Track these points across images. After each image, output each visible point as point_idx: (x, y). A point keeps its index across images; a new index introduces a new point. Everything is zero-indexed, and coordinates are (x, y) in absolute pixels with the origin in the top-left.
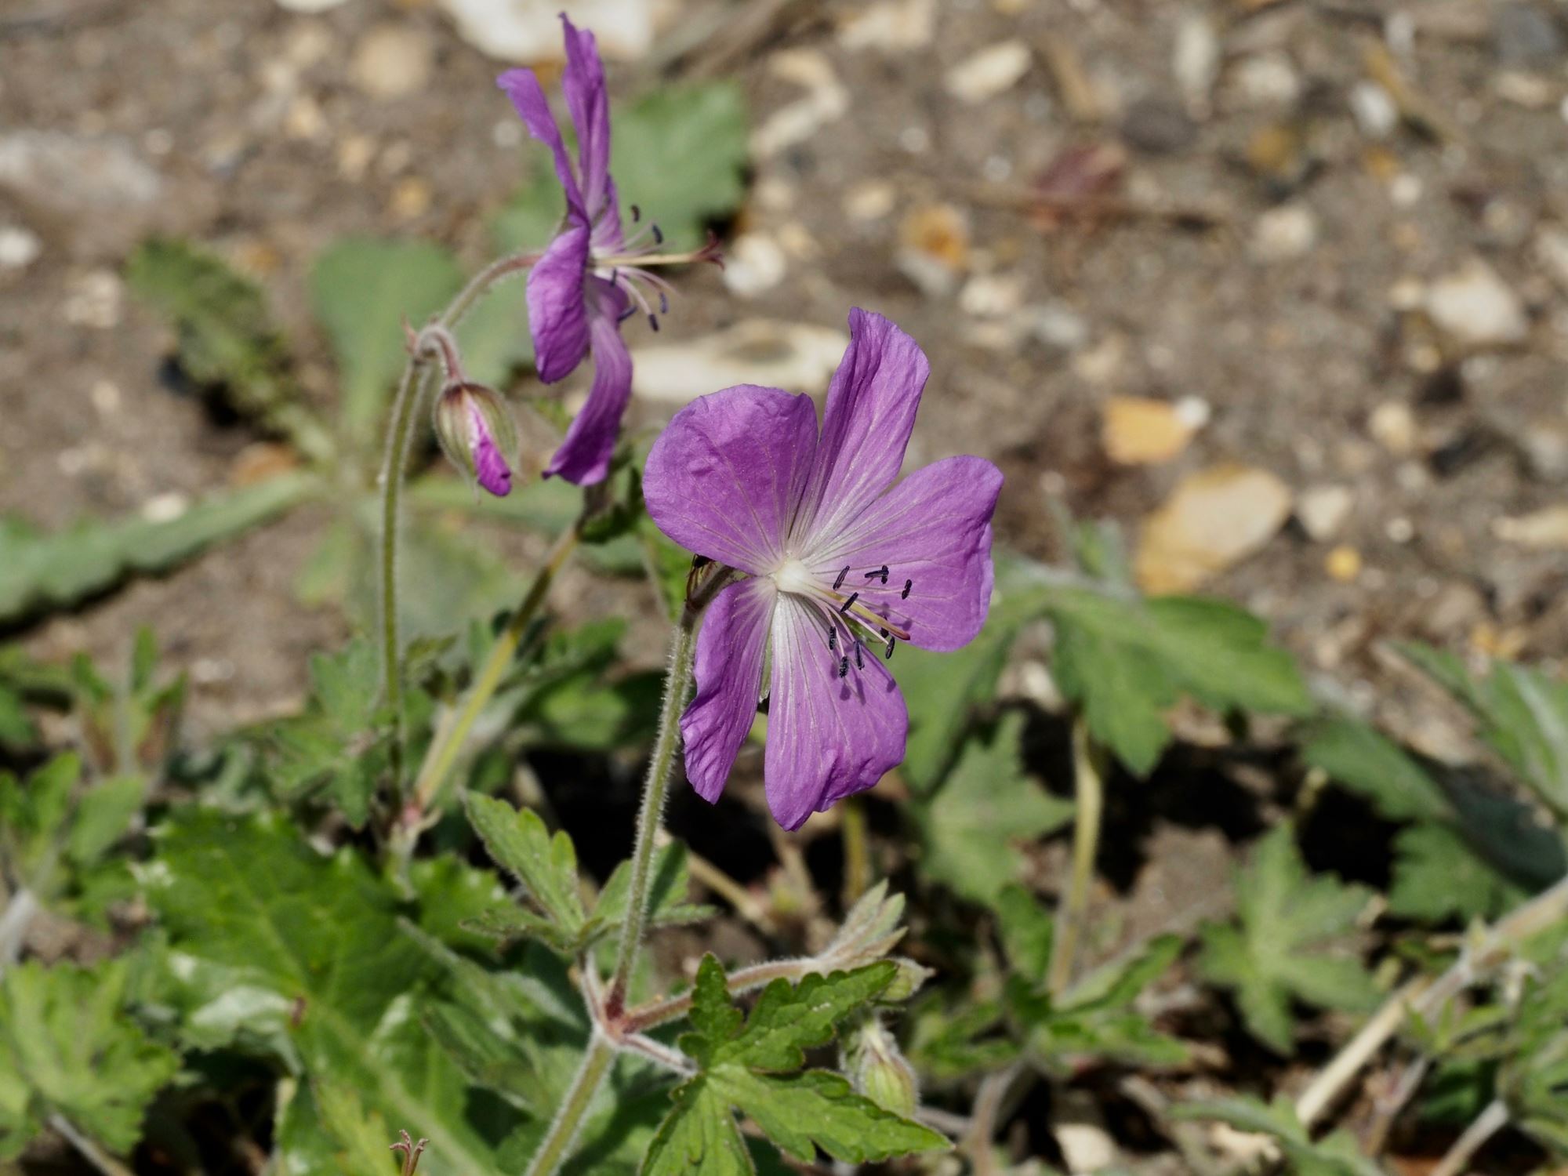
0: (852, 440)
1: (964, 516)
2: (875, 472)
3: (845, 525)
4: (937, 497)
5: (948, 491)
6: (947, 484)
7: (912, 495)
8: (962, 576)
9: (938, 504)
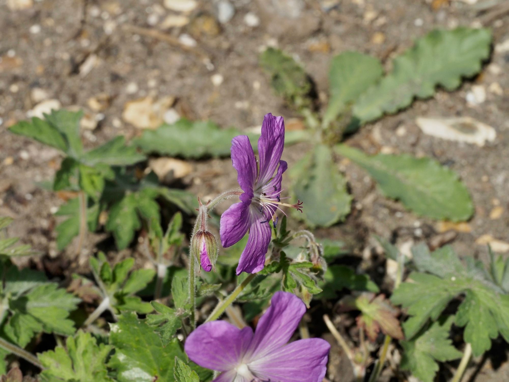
0: (271, 331)
1: (312, 356)
2: (279, 340)
3: (267, 353)
4: (301, 350)
5: (307, 348)
6: (306, 347)
7: (292, 348)
8: (310, 373)
9: (303, 352)
